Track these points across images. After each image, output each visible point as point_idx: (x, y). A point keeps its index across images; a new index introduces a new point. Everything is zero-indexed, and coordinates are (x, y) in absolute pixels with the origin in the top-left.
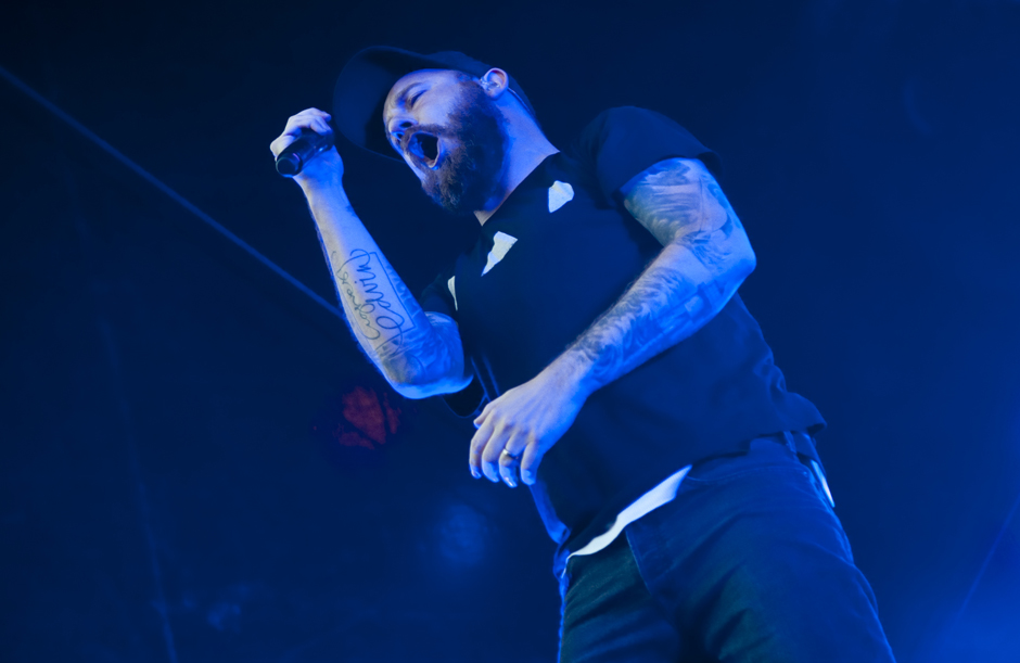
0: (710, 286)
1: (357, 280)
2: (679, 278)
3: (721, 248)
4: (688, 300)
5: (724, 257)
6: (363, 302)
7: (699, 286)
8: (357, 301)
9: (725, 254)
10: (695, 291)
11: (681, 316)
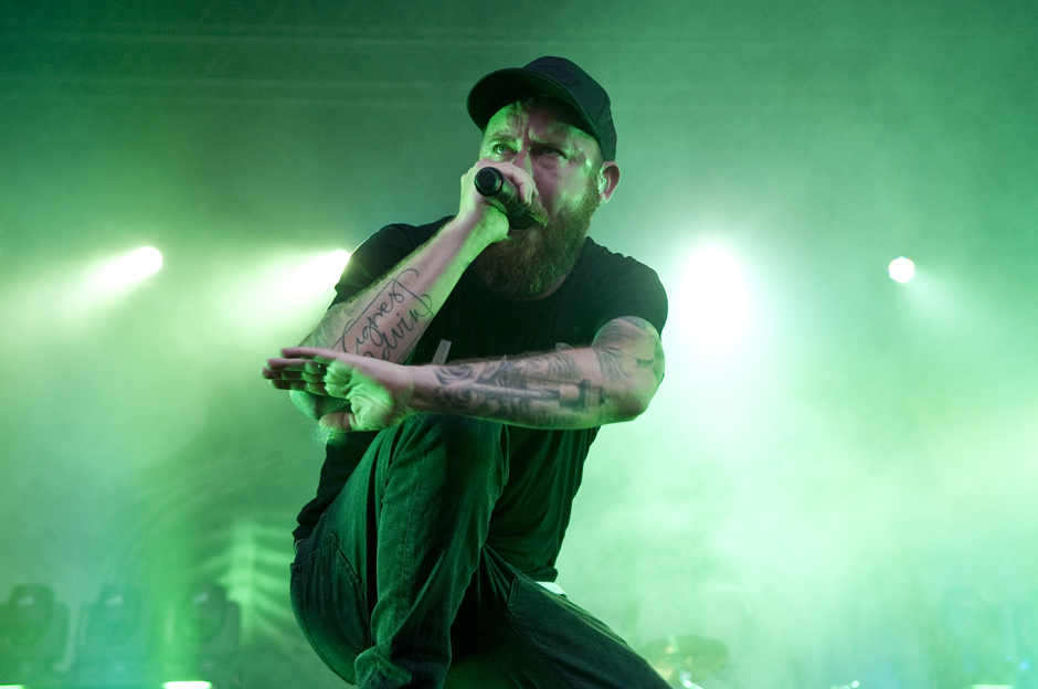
0: (595, 388)
1: (401, 316)
2: (570, 362)
3: (625, 369)
4: (567, 383)
5: (622, 375)
6: (381, 330)
7: (584, 380)
8: (379, 321)
9: (626, 375)
10: (578, 382)
11: (552, 392)
